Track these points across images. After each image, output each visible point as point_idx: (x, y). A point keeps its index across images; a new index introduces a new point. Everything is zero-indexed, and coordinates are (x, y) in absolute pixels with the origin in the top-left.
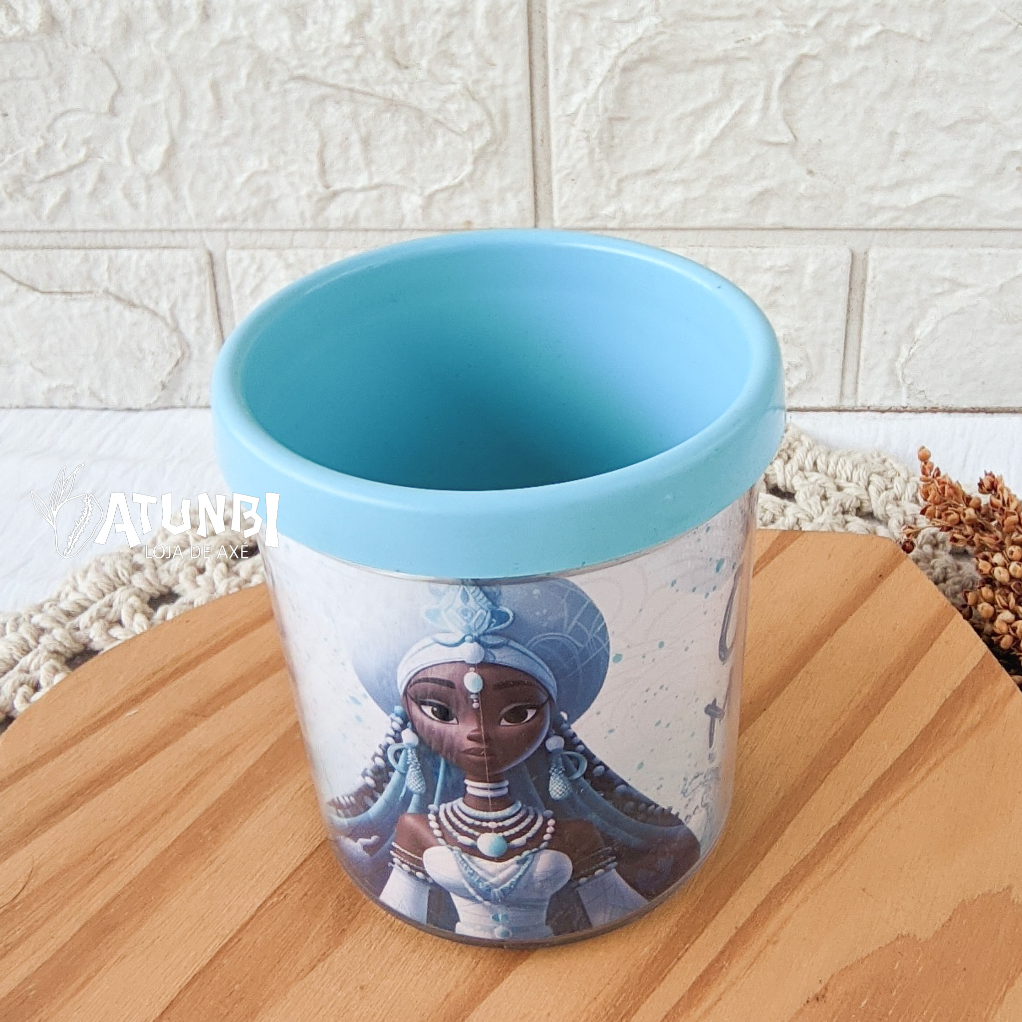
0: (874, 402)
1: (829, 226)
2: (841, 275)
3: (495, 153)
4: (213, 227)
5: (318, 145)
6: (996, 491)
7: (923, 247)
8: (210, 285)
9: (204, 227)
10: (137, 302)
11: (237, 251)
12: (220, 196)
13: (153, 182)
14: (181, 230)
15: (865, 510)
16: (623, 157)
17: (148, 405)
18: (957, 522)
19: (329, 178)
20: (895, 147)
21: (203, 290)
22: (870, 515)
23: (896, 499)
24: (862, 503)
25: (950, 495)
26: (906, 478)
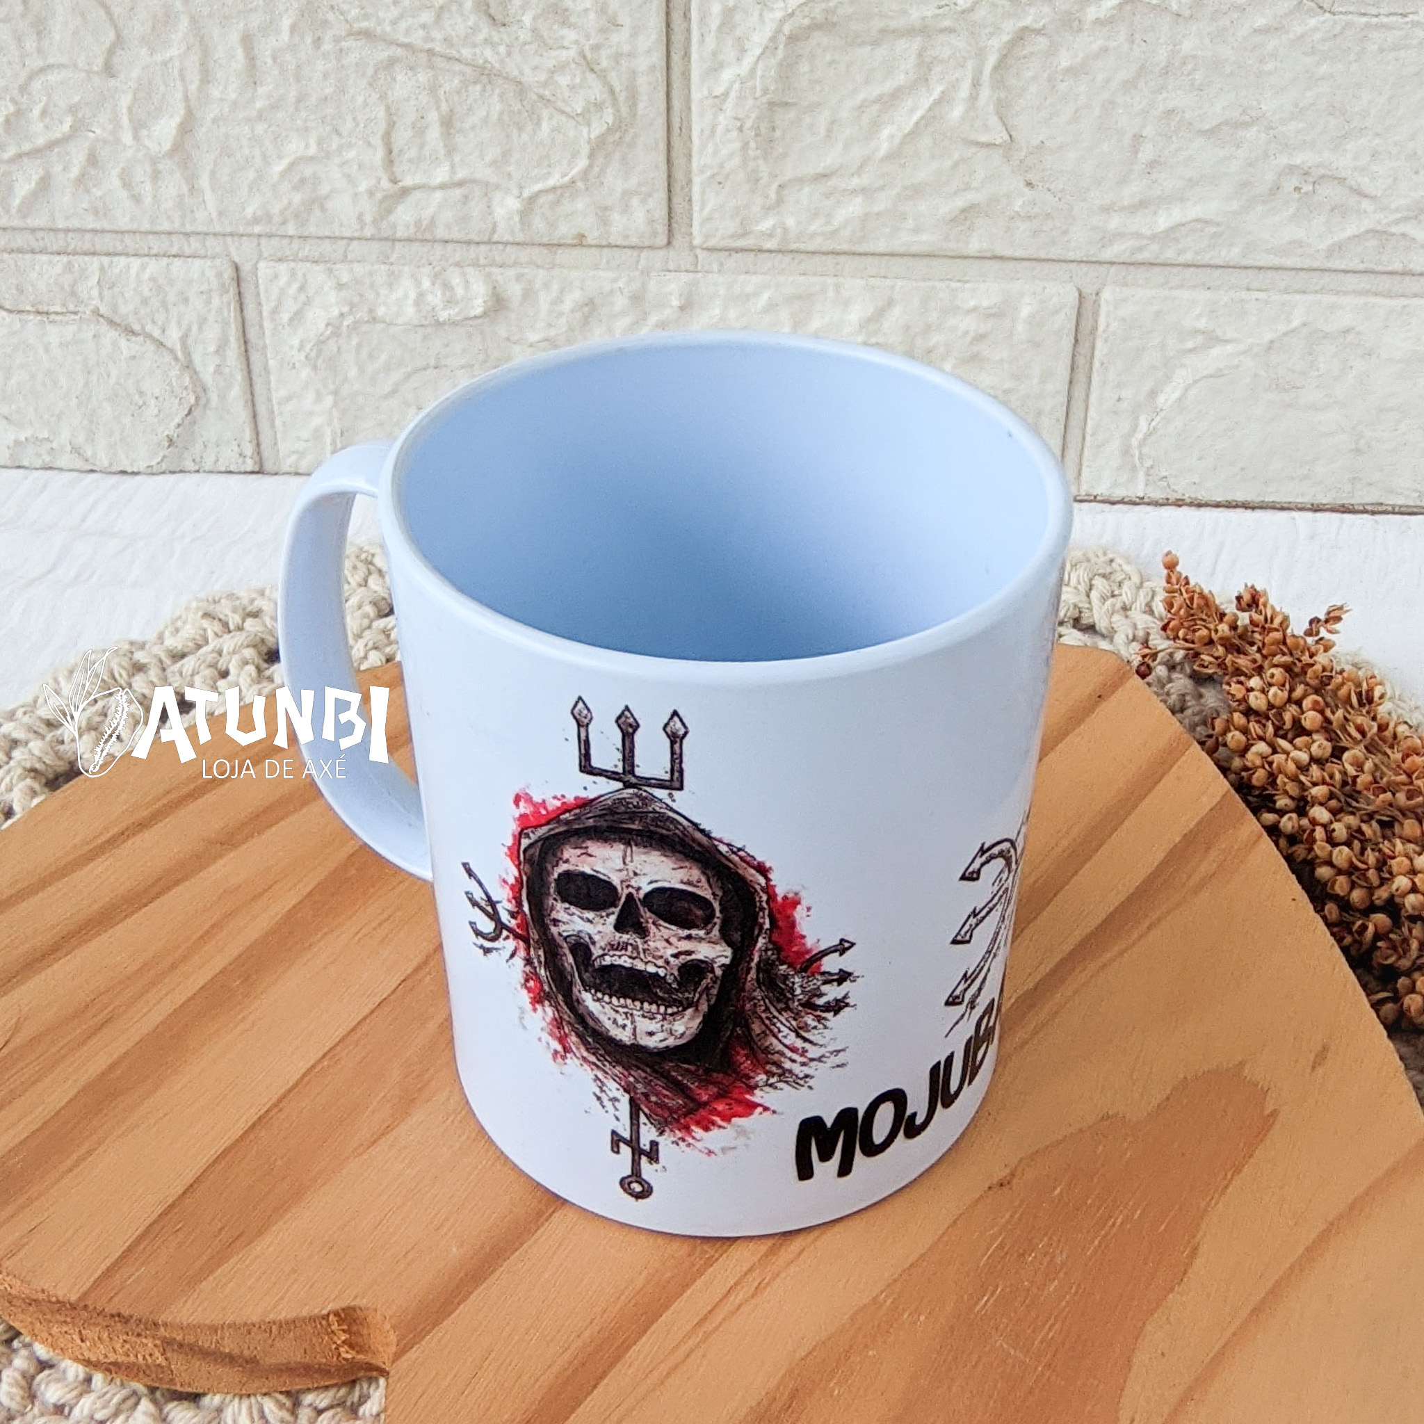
0: (1102, 489)
1: (1052, 256)
2: (1065, 321)
3: (618, 143)
4: (241, 230)
5: (383, 126)
6: (1257, 606)
7: (1171, 288)
8: (235, 308)
9: (228, 230)
10: (137, 327)
11: (272, 264)
12: (251, 189)
13: (161, 167)
14: (198, 234)
15: (1085, 621)
16: (785, 155)
17: (149, 467)
18: (1206, 640)
19: (398, 169)
20: (1140, 155)
21: (226, 315)
22: (1091, 629)
23: (1125, 608)
24: (1080, 612)
25: (1199, 607)
26: (1138, 584)
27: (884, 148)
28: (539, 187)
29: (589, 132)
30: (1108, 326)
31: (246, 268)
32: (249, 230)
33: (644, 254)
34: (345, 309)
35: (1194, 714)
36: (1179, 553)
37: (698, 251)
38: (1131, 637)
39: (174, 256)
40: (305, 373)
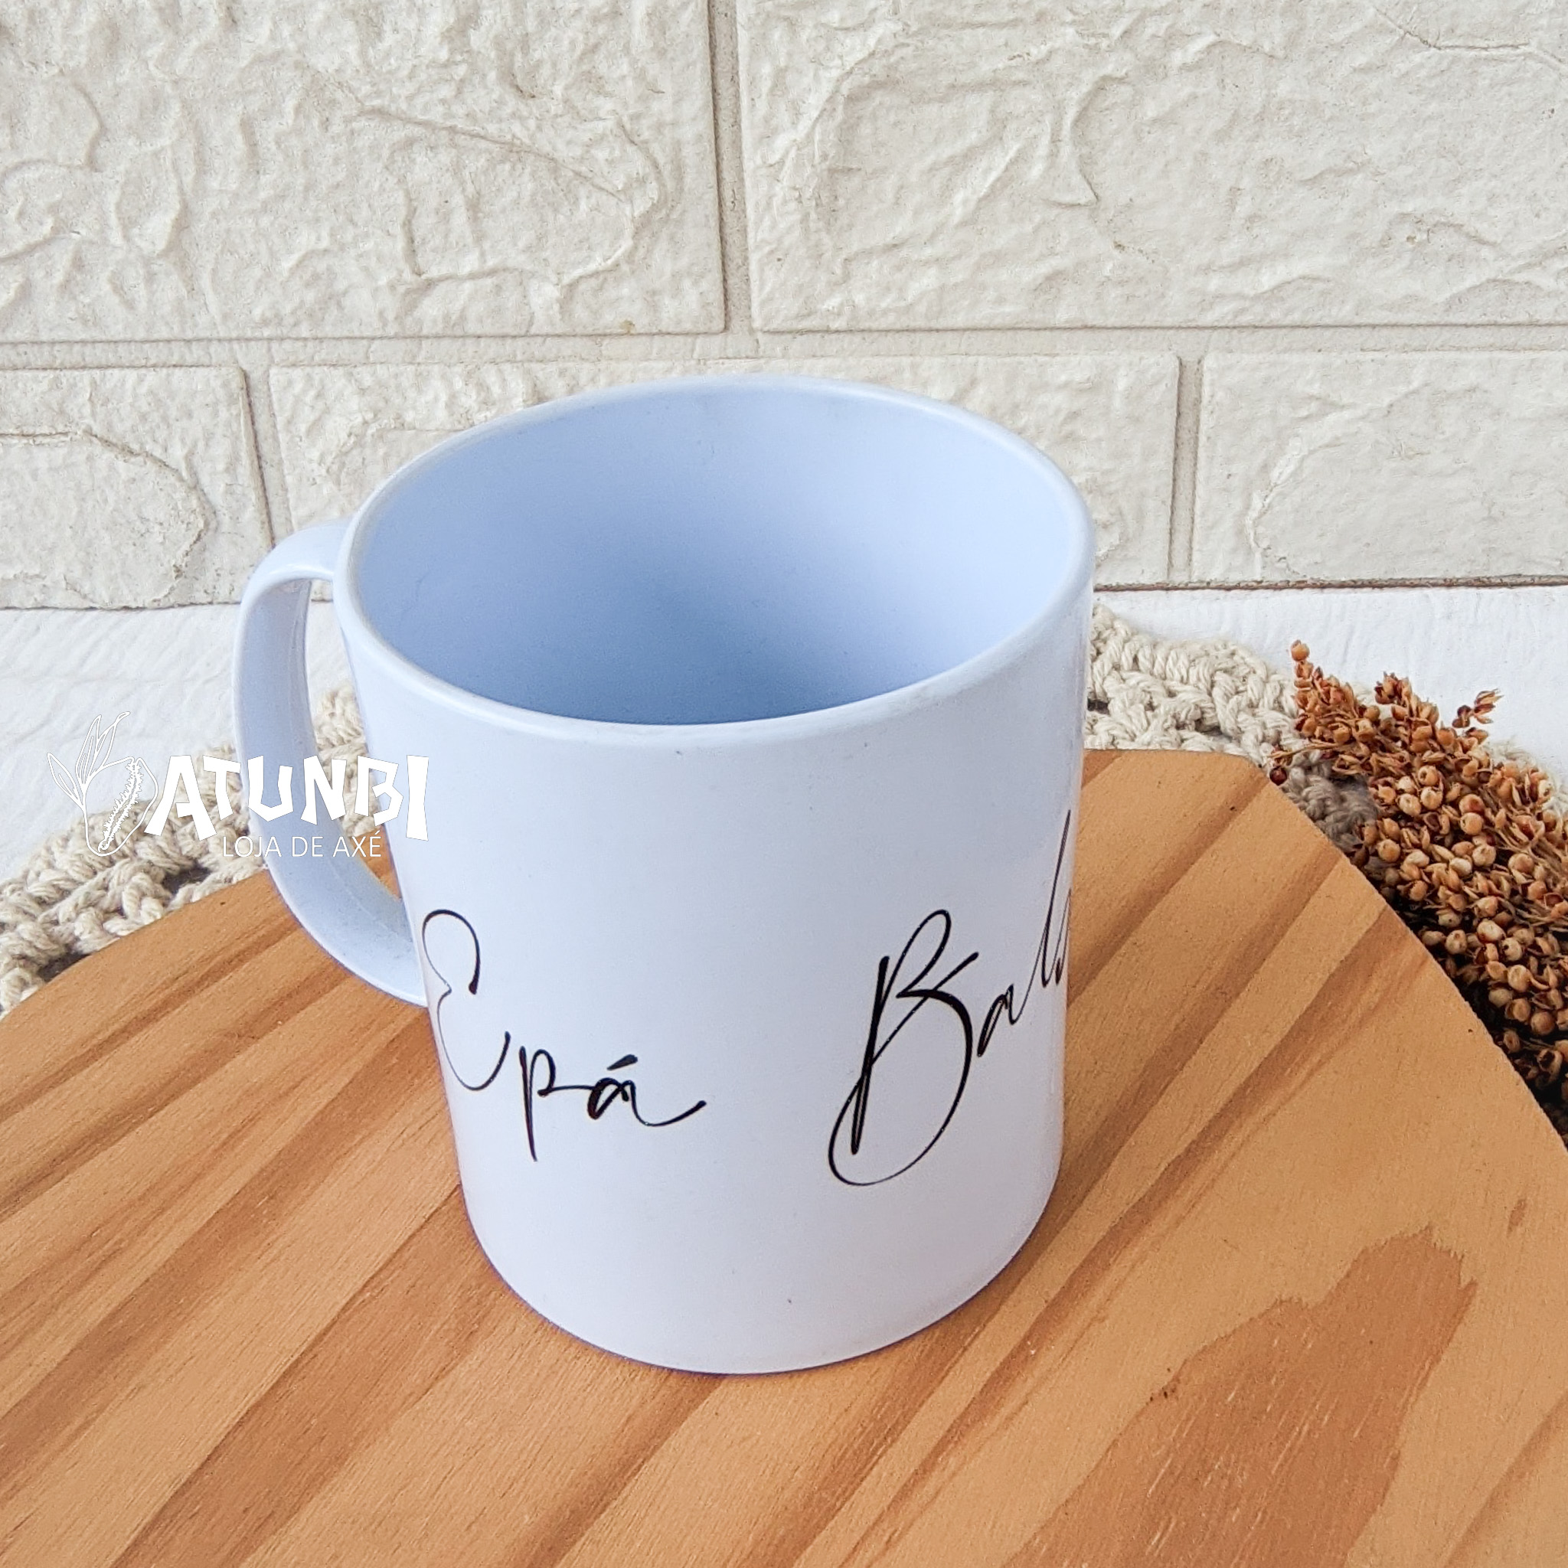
0: (1215, 575)
1: (1147, 323)
2: (1164, 393)
3: (666, 220)
4: (249, 334)
5: (403, 212)
6: (1400, 697)
7: (1279, 353)
8: (246, 423)
9: (234, 335)
10: (135, 447)
11: (285, 370)
12: (258, 288)
13: (155, 268)
14: (199, 340)
15: (1208, 723)
16: (850, 226)
17: (155, 601)
18: (1346, 739)
19: (420, 260)
20: (1238, 209)
21: (235, 429)
22: (1215, 730)
23: (1252, 706)
24: (1203, 713)
25: (1338, 703)
26: (1264, 677)
27: (959, 213)
28: (579, 272)
29: (633, 211)
30: (1212, 396)
31: (255, 376)
32: (257, 334)
33: (700, 340)
34: (369, 416)
35: (1337, 821)
36: (1306, 641)
37: (759, 335)
38: (1260, 738)
39: (175, 366)
40: (328, 488)
